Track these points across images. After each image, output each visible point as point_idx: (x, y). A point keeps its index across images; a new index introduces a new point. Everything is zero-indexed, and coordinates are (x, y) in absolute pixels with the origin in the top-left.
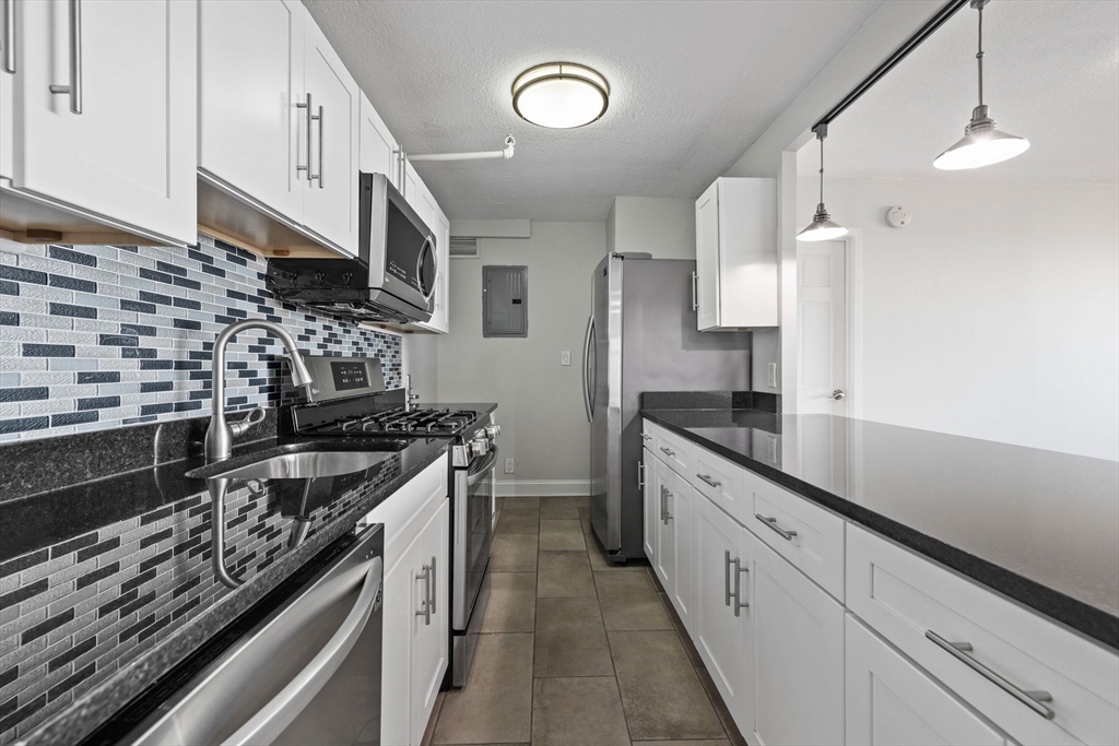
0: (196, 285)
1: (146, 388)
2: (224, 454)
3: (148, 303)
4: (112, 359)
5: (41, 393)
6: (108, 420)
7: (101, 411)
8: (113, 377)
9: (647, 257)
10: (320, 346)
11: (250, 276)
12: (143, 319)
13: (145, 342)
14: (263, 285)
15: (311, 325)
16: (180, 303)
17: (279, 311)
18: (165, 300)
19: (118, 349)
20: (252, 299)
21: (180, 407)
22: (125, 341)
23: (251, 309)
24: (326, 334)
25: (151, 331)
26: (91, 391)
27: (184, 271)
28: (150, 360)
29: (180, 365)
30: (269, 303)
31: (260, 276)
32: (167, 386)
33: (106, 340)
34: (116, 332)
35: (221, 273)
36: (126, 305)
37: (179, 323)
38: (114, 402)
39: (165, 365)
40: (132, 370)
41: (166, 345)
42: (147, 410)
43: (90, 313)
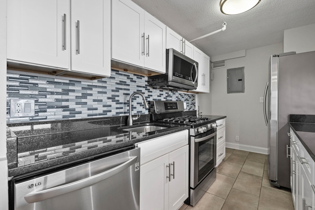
0: (129, 85)
1: (117, 108)
2: (131, 124)
3: (118, 90)
4: (109, 102)
5: (96, 109)
6: (109, 115)
7: (108, 113)
8: (110, 106)
9: (294, 53)
10: (164, 98)
11: (143, 81)
12: (117, 93)
13: (117, 98)
14: (147, 83)
15: (161, 93)
16: (125, 89)
17: (151, 89)
18: (121, 89)
19: (111, 100)
20: (143, 87)
21: (125, 113)
22: (113, 98)
23: (143, 90)
24: (167, 95)
25: (118, 96)
26: (105, 109)
27: (126, 82)
28: (118, 102)
29: (125, 103)
30: (148, 88)
31: (146, 81)
32: (122, 108)
33: (109, 98)
34: (110, 96)
35: (135, 82)
36: (113, 91)
37: (124, 94)
38: (110, 111)
39: (121, 103)
40: (114, 104)
41: (121, 99)
42: (117, 113)
43: (105, 93)
